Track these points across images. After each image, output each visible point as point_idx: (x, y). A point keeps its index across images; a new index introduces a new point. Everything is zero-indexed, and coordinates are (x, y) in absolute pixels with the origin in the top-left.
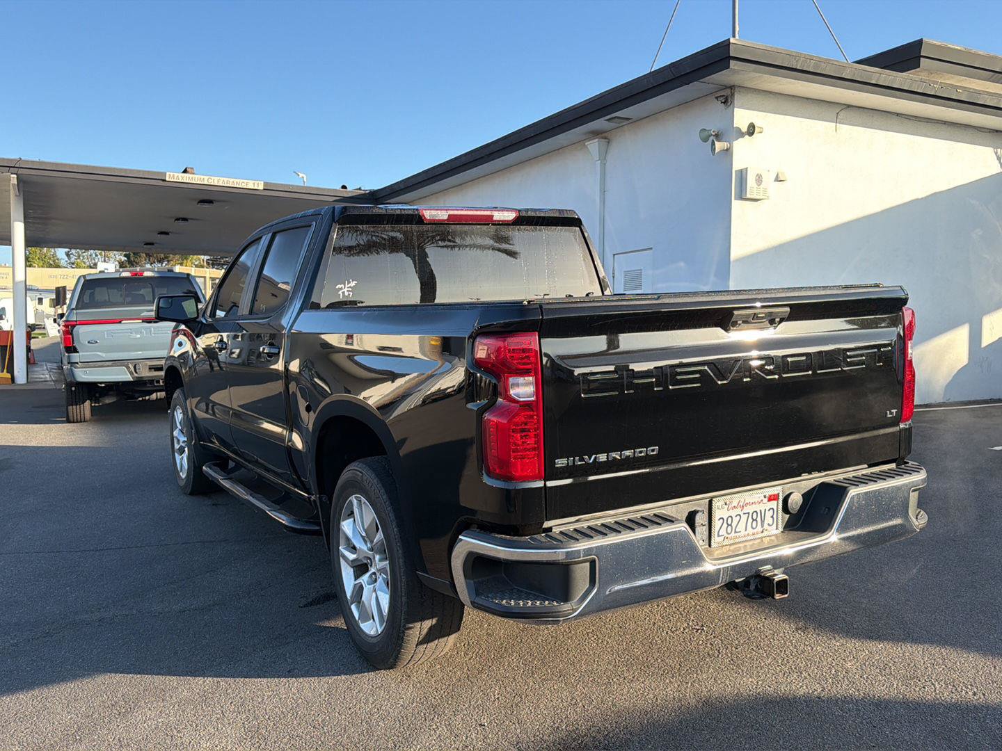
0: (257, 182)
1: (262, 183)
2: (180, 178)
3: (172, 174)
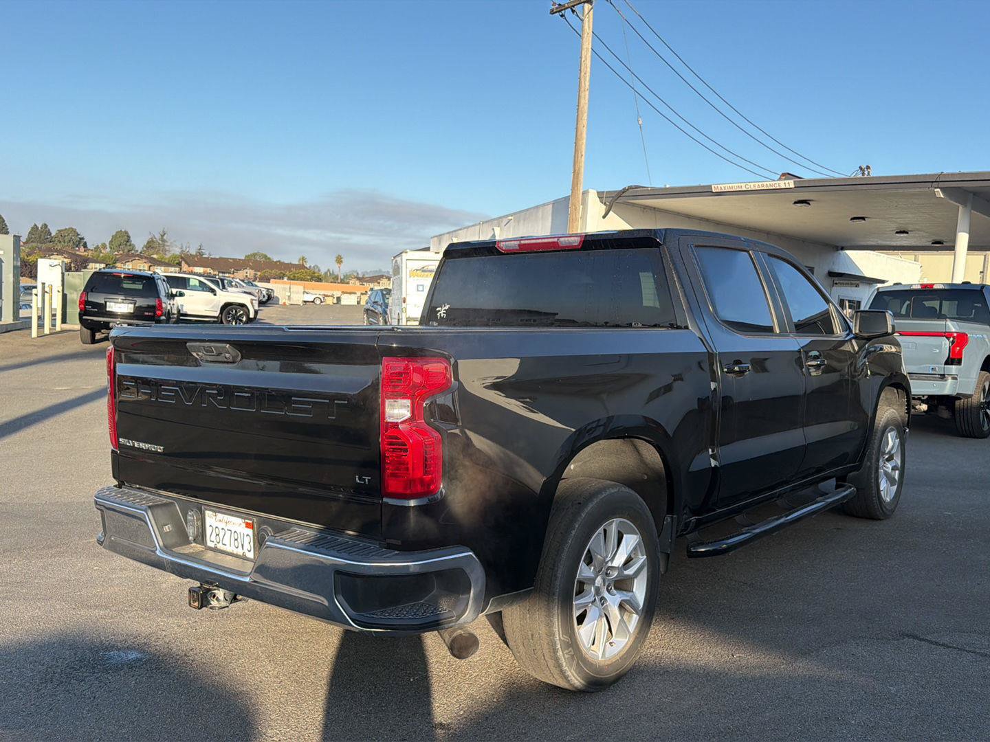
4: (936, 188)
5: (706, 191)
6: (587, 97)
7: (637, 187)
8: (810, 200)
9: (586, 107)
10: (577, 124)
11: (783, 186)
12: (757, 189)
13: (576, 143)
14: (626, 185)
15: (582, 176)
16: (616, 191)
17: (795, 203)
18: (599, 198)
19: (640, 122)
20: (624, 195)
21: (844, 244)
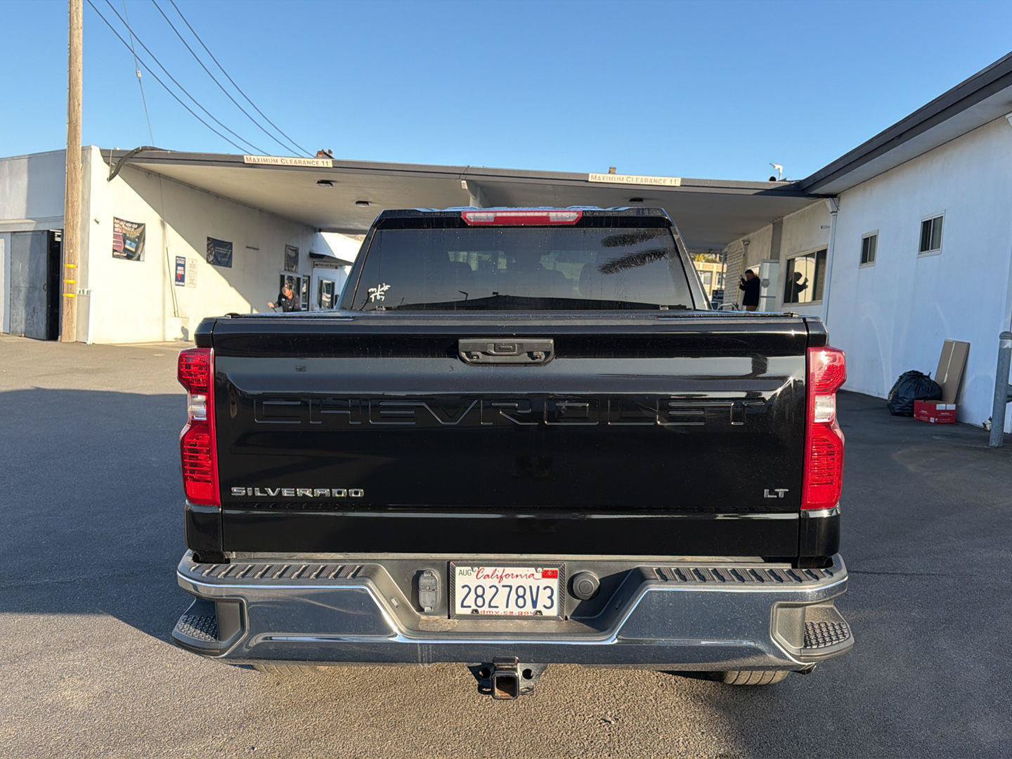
0: (674, 179)
1: (680, 179)
2: (602, 178)
3: (594, 175)
4: (463, 180)
5: (236, 162)
6: (81, 36)
7: (153, 149)
8: (333, 181)
9: (81, 48)
10: (70, 67)
11: (321, 165)
12: (294, 164)
13: (70, 89)
14: (140, 146)
15: (80, 129)
16: (126, 151)
17: (318, 182)
18: (103, 157)
19: (140, 75)
20: (136, 156)
21: (322, 226)
